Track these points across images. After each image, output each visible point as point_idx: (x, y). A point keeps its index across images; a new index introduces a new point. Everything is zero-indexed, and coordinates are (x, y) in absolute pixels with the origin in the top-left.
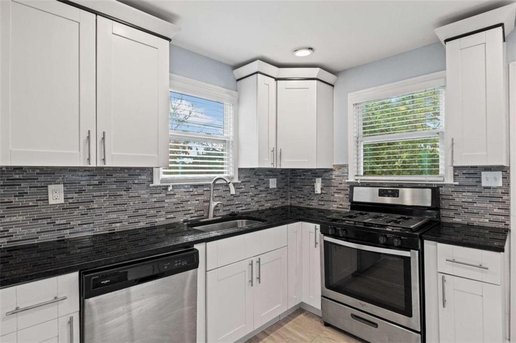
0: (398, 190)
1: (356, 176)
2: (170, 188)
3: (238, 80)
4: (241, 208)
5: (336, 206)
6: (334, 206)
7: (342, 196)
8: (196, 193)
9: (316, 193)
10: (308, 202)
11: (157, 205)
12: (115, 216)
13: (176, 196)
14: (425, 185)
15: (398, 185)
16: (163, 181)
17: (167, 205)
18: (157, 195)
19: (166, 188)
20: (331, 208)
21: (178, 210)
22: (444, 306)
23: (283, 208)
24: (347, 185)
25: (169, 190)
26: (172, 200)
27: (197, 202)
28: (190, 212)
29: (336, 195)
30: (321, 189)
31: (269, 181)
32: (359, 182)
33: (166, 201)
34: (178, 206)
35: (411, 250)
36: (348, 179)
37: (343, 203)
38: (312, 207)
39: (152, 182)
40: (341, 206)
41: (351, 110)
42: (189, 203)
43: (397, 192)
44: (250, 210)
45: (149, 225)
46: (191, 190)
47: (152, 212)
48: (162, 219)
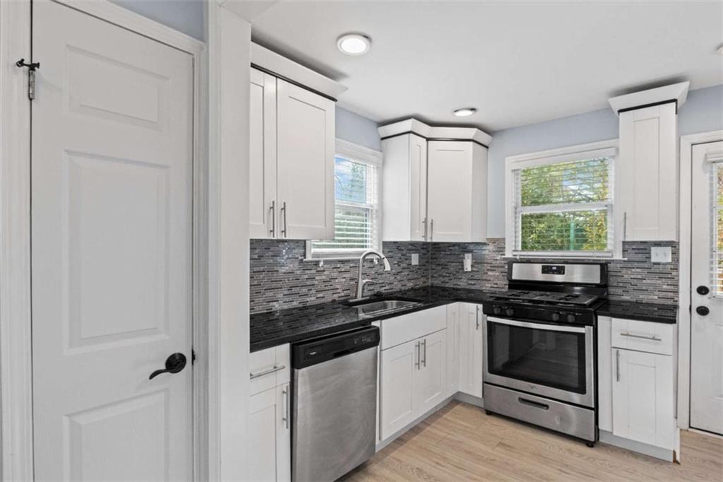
0: (564, 267)
1: (514, 251)
2: (321, 264)
3: (383, 139)
4: (384, 288)
5: (489, 285)
6: (487, 285)
7: (498, 274)
8: (343, 270)
9: (465, 270)
10: (455, 282)
11: (308, 283)
12: (271, 294)
13: (325, 273)
14: (591, 261)
15: (562, 261)
16: (314, 255)
17: (316, 283)
18: (308, 272)
19: (317, 263)
20: (484, 288)
21: (327, 288)
22: (618, 380)
23: (424, 289)
24: (503, 262)
25: (320, 265)
26: (321, 278)
27: (344, 280)
28: (338, 291)
29: (490, 273)
30: (472, 266)
31: (411, 256)
32: (518, 257)
33: (317, 278)
34: (326, 284)
35: (586, 327)
36: (504, 255)
37: (498, 282)
38: (459, 287)
39: (305, 256)
40: (495, 286)
41: (509, 177)
42: (337, 281)
43: (563, 268)
44: (393, 290)
45: (301, 305)
46: (339, 266)
47: (304, 290)
48: (313, 298)
